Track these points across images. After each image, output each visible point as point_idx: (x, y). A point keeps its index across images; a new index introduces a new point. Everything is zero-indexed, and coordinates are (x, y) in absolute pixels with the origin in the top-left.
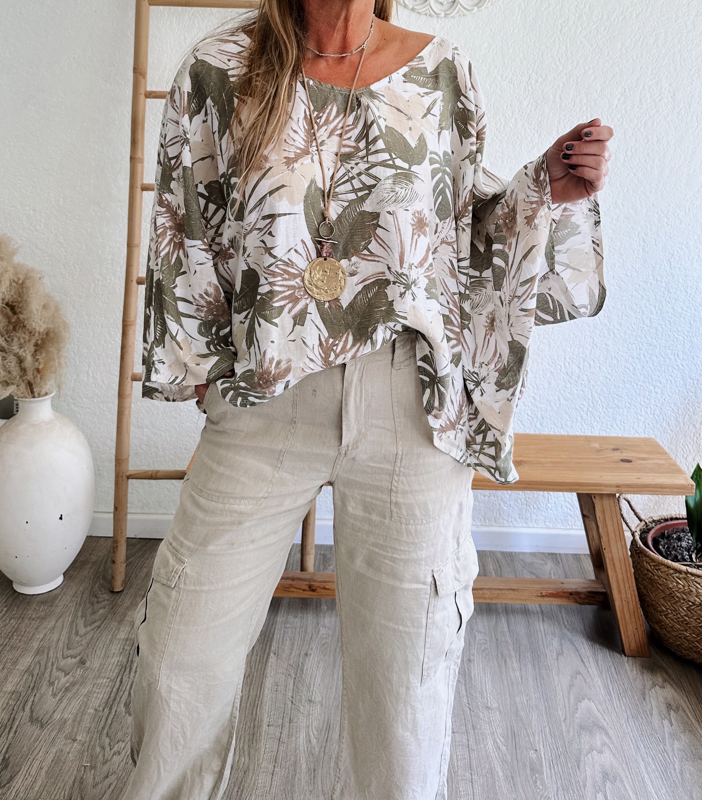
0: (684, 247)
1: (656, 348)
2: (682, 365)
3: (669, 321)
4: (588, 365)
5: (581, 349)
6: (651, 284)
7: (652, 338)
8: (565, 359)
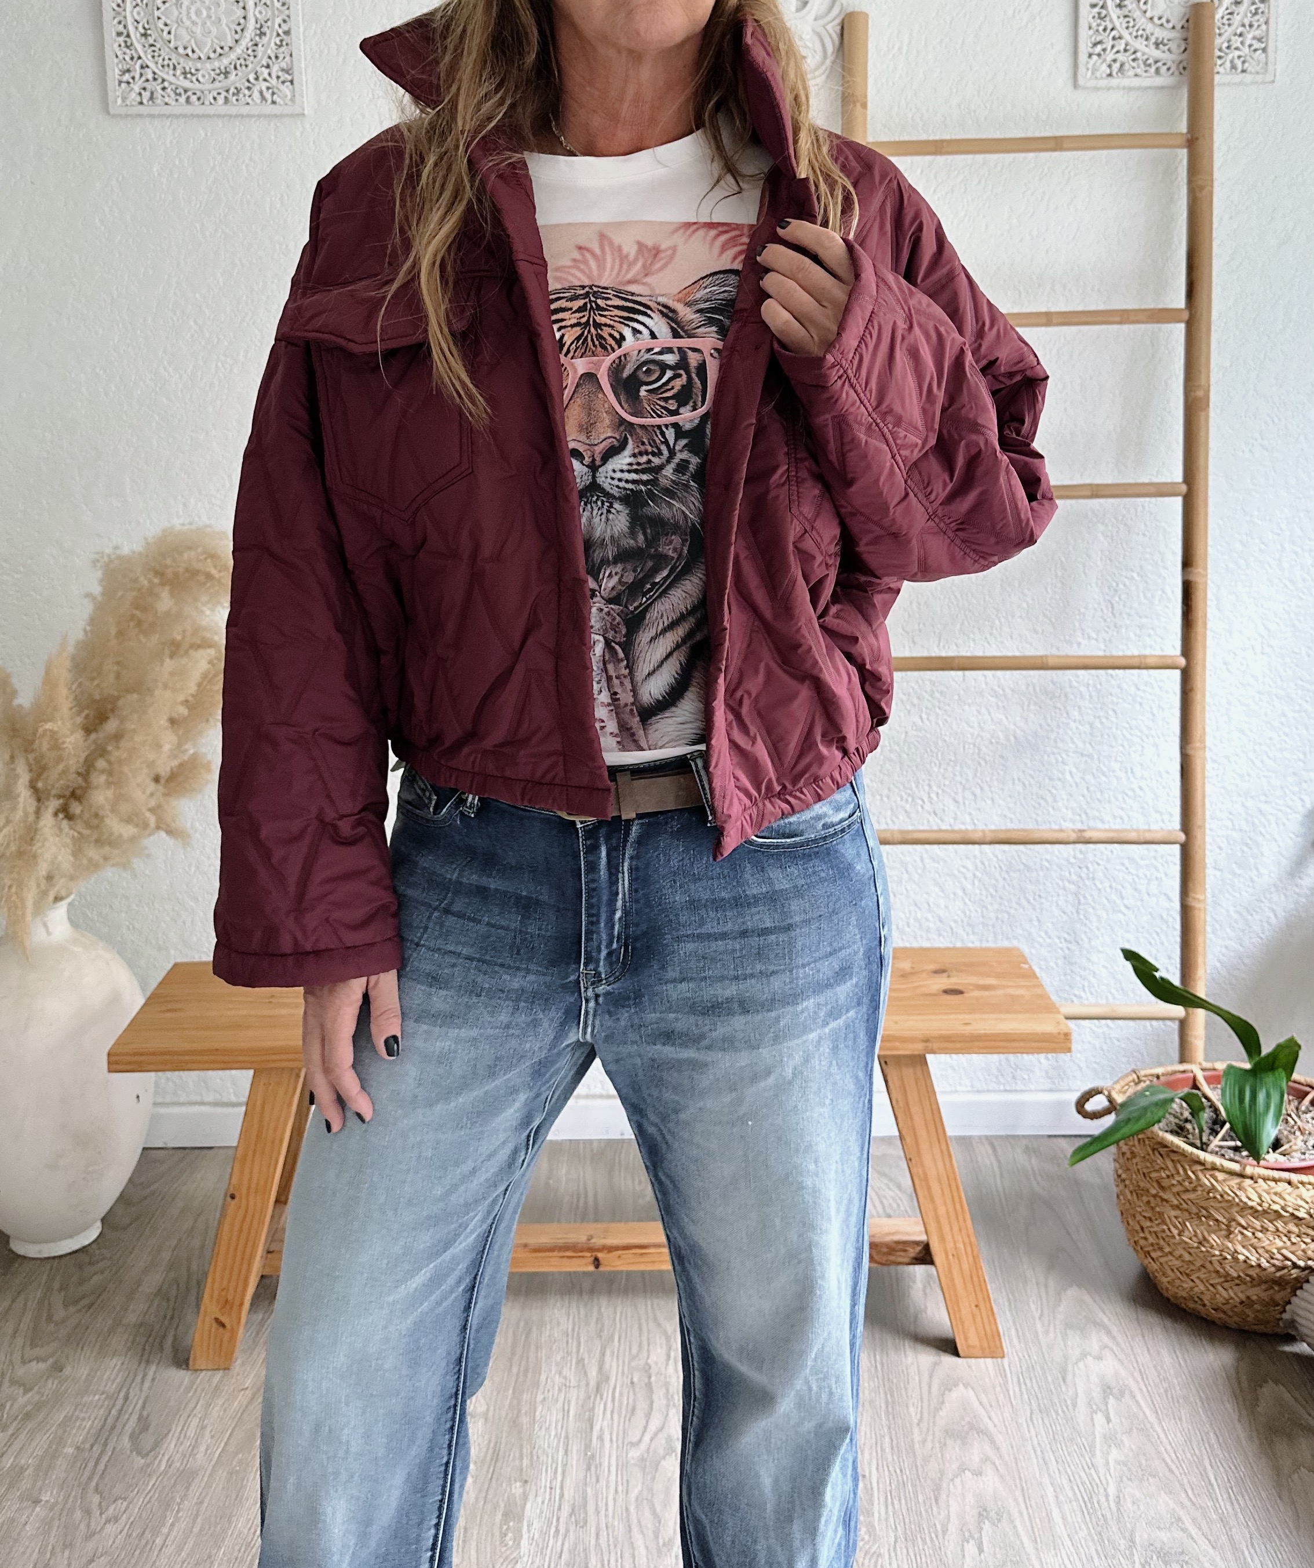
0: (1135, 575)
1: (1092, 759)
2: (1141, 788)
3: (1114, 711)
4: (970, 796)
5: (958, 768)
6: (1079, 644)
7: (1084, 742)
8: (930, 786)
